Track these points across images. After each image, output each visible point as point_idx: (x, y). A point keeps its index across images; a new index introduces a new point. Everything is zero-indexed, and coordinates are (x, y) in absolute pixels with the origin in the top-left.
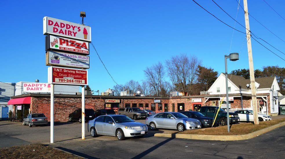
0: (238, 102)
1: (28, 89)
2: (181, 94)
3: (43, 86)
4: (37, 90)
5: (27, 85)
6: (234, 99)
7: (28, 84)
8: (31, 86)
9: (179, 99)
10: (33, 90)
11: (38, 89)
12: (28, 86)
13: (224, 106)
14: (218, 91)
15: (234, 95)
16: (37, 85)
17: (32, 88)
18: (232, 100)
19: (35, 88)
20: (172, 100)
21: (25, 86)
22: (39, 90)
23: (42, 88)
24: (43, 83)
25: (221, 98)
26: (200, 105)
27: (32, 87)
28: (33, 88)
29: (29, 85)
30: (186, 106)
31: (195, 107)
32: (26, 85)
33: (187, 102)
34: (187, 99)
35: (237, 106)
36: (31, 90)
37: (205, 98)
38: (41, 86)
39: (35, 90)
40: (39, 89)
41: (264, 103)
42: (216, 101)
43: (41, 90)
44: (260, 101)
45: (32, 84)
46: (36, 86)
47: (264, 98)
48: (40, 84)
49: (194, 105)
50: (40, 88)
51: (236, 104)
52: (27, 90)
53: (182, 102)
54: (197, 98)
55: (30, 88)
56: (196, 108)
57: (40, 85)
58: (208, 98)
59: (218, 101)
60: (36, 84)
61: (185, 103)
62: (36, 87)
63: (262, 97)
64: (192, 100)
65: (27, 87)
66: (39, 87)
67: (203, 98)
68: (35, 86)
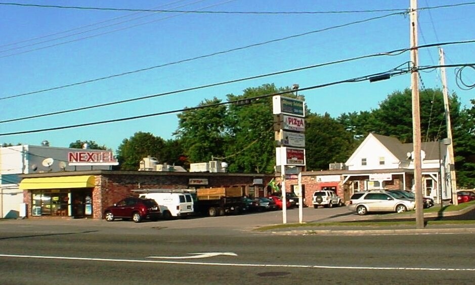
15: (393, 171)
18: (390, 178)
25: (371, 176)
30: (308, 190)
33: (310, 183)
34: (309, 178)
37: (343, 175)
42: (360, 180)
44: (427, 180)
54: (330, 175)
58: (349, 176)
59: (364, 181)
61: (305, 184)
63: (431, 174)
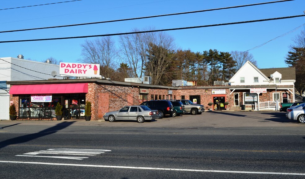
0: (267, 95)
1: (67, 71)
2: (190, 84)
3: (87, 67)
4: (79, 73)
5: (65, 65)
6: (267, 91)
7: (67, 65)
8: (70, 67)
9: (193, 90)
10: (74, 73)
11: (80, 71)
12: (67, 67)
13: (250, 99)
14: (242, 81)
15: (268, 86)
16: (80, 66)
17: (72, 70)
18: (265, 91)
19: (76, 70)
20: (180, 91)
21: (62, 67)
22: (81, 73)
23: (86, 70)
24: (87, 64)
26: (222, 97)
27: (72, 68)
28: (74, 69)
29: (69, 65)
30: (203, 99)
31: (216, 99)
32: (63, 65)
33: (204, 94)
34: (204, 91)
35: (266, 98)
36: (70, 72)
37: (230, 89)
38: (85, 68)
39: (76, 73)
40: (83, 72)
41: (288, 95)
42: (239, 93)
43: (85, 73)
44: (283, 94)
45: (73, 65)
46: (78, 67)
47: (290, 90)
48: (83, 65)
49: (214, 97)
50: (83, 70)
51: (265, 96)
52: (65, 72)
53: (196, 94)
54: (220, 88)
55: (70, 69)
56: (217, 101)
57: (83, 67)
58: (234, 89)
59: (242, 94)
60: (78, 65)
61: (201, 95)
62: (78, 69)
63: (288, 89)
64: (213, 91)
65: (65, 68)
66: (82, 68)
67: (227, 89)
68: (76, 68)
